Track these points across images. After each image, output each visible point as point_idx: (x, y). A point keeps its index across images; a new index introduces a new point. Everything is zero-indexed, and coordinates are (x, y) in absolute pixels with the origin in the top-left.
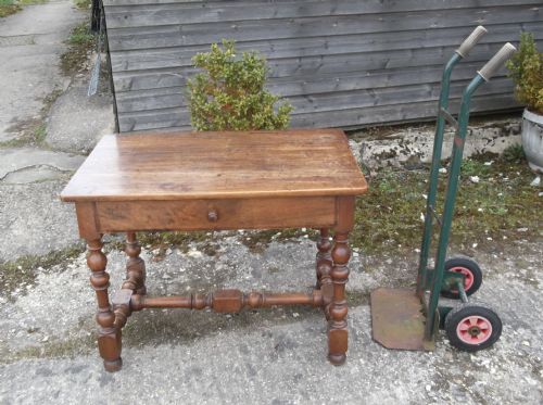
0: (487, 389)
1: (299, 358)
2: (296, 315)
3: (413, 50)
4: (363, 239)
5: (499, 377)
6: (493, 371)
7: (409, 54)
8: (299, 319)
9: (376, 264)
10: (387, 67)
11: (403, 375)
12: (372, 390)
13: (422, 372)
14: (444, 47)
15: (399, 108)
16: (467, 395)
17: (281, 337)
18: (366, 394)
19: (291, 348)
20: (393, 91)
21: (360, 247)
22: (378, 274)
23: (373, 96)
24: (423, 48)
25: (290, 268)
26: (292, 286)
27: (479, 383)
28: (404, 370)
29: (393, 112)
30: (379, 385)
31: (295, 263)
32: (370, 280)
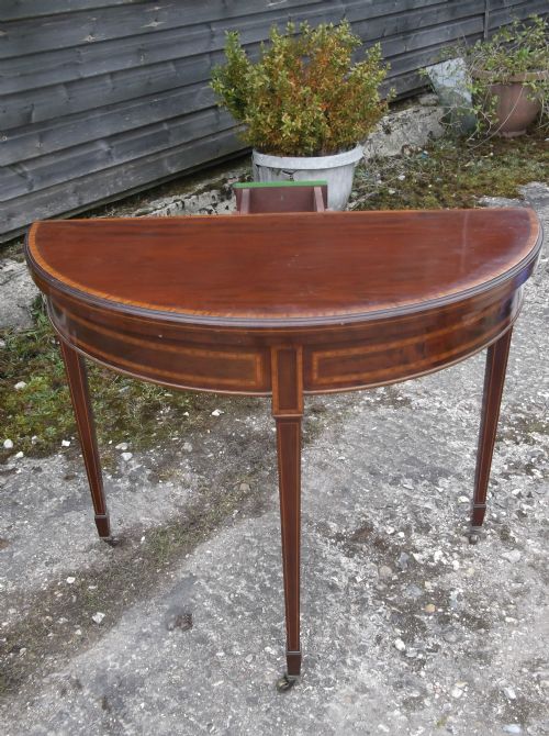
0: (472, 599)
1: (162, 706)
2: (99, 617)
3: (67, 84)
4: (121, 424)
5: (471, 571)
6: (456, 564)
7: (63, 92)
8: (110, 622)
9: (171, 460)
10: (34, 120)
11: (348, 642)
12: (325, 698)
13: (372, 619)
14: (112, 74)
15: (70, 188)
16: (456, 624)
17: (101, 679)
18: (321, 712)
19: (133, 692)
20: (52, 161)
21: (125, 439)
22: (187, 476)
23: (23, 176)
24: (82, 80)
25: (28, 528)
26: (52, 562)
27: (453, 595)
28: (345, 630)
29: (63, 197)
30: (328, 682)
31: (30, 515)
32: (180, 492)
